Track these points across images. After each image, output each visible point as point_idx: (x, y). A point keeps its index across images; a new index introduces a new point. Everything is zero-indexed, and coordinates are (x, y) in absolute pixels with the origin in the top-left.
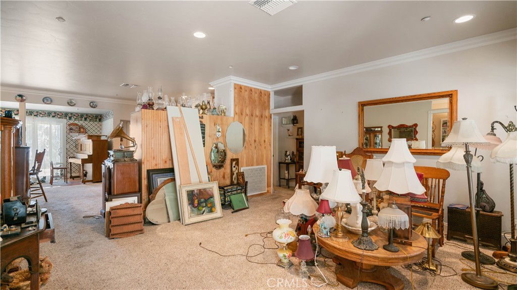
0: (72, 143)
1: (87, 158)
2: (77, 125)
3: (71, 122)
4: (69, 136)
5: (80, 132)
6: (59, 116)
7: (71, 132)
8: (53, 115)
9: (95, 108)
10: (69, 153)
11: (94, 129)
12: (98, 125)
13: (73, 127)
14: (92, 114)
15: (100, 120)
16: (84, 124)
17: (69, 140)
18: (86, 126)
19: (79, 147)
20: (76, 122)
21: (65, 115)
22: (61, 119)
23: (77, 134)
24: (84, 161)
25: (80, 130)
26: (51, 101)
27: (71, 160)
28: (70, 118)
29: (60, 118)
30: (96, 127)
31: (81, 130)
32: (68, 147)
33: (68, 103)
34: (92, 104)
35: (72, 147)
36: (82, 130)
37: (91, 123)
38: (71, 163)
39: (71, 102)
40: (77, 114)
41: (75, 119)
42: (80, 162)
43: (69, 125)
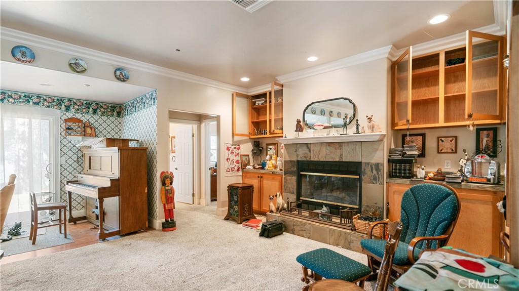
0: (70, 154)
1: (109, 185)
2: (80, 121)
3: (69, 115)
4: (65, 142)
5: (84, 134)
6: (46, 104)
7: (70, 135)
8: (35, 100)
9: (124, 81)
10: (65, 173)
11: (109, 129)
12: (116, 122)
13: (74, 126)
14: (105, 103)
15: (119, 114)
16: (92, 121)
17: (65, 150)
18: (96, 125)
19: (84, 162)
20: (79, 116)
21: (59, 102)
22: (51, 109)
23: (81, 137)
24: (104, 193)
25: (85, 131)
26: (33, 57)
27: (69, 188)
28: (67, 108)
29: (48, 106)
30: (113, 126)
31: (87, 130)
32: (63, 162)
33: (70, 65)
34: (118, 73)
35: (70, 161)
36: (89, 130)
37: (105, 118)
38: (70, 193)
39: (77, 64)
40: (79, 100)
41: (77, 111)
42: (94, 194)
43: (66, 121)
